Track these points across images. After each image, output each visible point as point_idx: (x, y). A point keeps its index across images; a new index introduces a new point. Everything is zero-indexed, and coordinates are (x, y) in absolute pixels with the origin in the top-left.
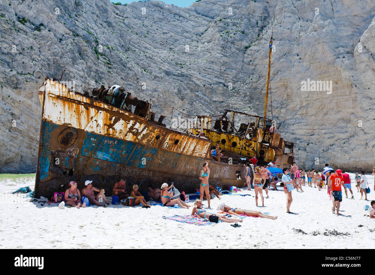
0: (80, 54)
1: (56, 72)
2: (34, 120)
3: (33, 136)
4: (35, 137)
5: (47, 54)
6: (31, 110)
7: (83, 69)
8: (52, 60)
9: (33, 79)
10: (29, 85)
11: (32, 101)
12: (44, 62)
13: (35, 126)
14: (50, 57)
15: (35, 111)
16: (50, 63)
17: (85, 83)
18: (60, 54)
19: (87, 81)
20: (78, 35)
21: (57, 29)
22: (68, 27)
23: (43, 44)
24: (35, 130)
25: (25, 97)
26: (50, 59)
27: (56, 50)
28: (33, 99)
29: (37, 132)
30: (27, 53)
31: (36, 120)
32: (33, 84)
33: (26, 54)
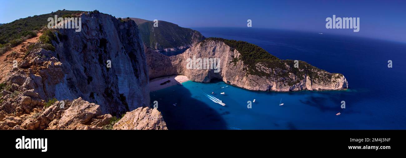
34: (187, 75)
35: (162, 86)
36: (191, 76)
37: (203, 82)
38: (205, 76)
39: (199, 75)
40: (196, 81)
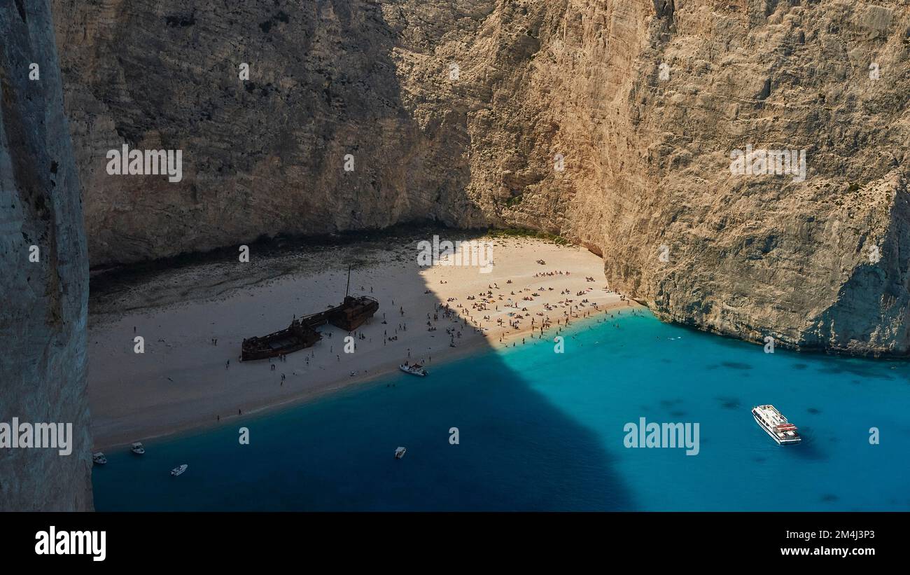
34: (606, 244)
35: (260, 370)
36: (647, 254)
37: (813, 348)
38: (849, 262)
39: (771, 241)
40: (714, 319)
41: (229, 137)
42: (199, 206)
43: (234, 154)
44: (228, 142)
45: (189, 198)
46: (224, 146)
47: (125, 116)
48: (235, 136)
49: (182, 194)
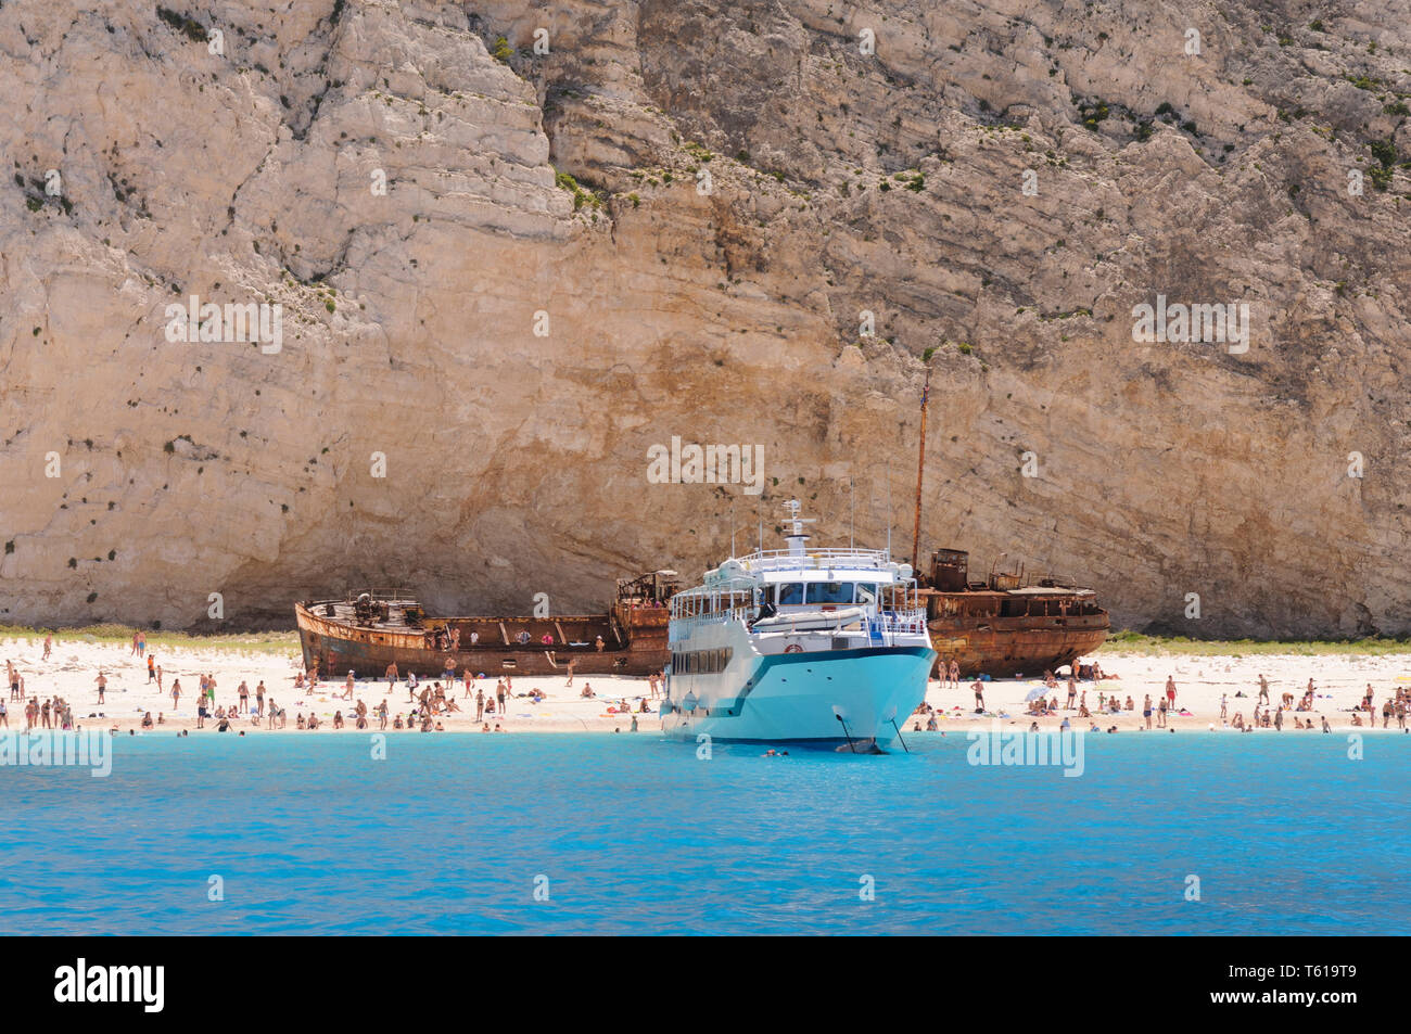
0: (1294, 190)
1: (1175, 285)
2: (1095, 462)
3: (1094, 513)
4: (1099, 515)
5: (1154, 223)
6: (1087, 430)
7: (1288, 253)
8: (1167, 246)
9: (1084, 329)
10: (1069, 352)
11: (1087, 400)
12: (1136, 259)
13: (1102, 482)
14: (1160, 236)
15: (1100, 432)
16: (1158, 255)
17: (1287, 304)
18: (1201, 214)
19: (1299, 296)
20: (1300, 113)
21: (1218, 111)
22: (1259, 89)
23: (1145, 191)
24: (1100, 493)
25: (1060, 390)
26: (1160, 242)
27: (1185, 204)
28: (1091, 393)
29: (1105, 498)
30: (1081, 238)
31: (1104, 461)
32: (1086, 344)
33: (1075, 243)
41: (983, 253)
42: (838, 471)
43: (988, 308)
44: (973, 270)
45: (802, 439)
46: (954, 281)
47: (606, 141)
48: (1006, 256)
49: (779, 422)
